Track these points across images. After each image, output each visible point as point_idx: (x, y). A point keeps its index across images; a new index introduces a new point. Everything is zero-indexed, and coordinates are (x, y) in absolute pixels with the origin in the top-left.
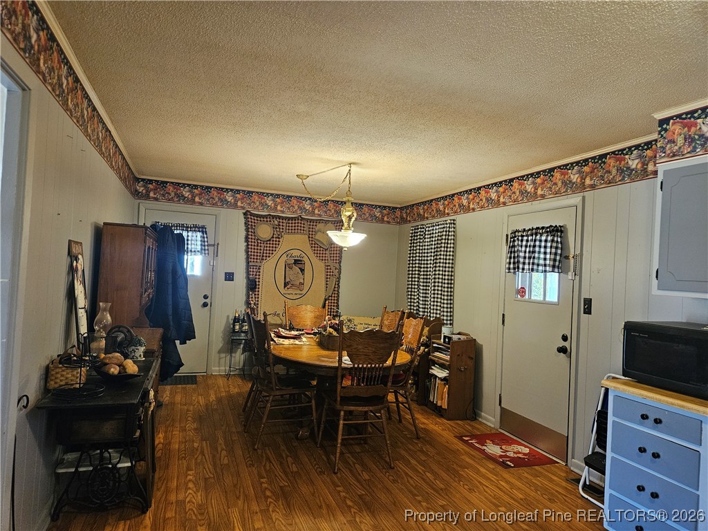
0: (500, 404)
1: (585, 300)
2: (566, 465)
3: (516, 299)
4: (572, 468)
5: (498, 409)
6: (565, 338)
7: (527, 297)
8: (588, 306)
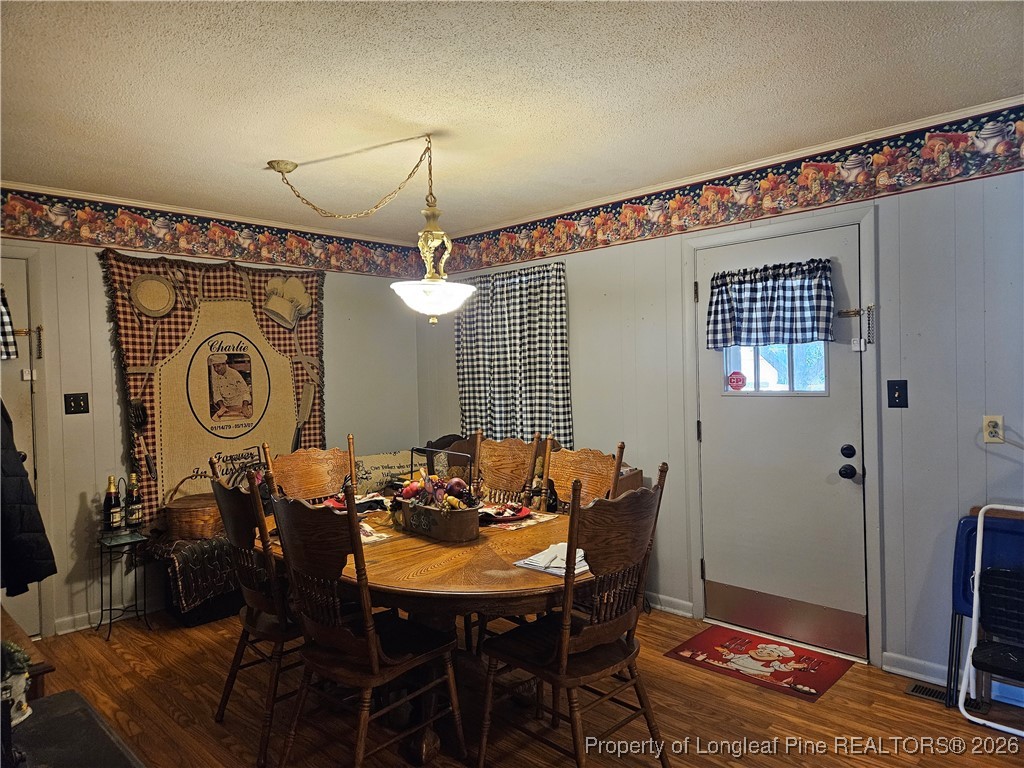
0: (703, 577)
1: (892, 385)
2: (869, 662)
3: (726, 393)
4: (885, 668)
5: (699, 585)
6: (848, 451)
7: (749, 387)
8: (898, 394)
